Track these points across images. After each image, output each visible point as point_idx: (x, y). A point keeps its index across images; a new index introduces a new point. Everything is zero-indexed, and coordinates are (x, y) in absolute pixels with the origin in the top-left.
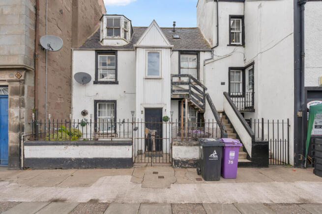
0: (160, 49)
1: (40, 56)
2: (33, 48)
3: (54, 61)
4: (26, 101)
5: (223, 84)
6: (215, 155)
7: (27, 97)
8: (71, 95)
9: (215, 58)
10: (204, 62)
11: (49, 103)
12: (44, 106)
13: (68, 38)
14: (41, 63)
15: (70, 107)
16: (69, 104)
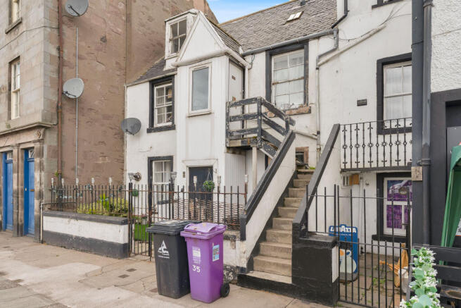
0: (210, 60)
1: (67, 106)
2: (55, 98)
3: (91, 109)
4: (45, 164)
5: (362, 103)
6: (164, 250)
7: (47, 159)
8: (123, 151)
9: (342, 46)
10: (318, 61)
11: (82, 165)
12: (73, 169)
13: (118, 73)
14: (68, 116)
15: (123, 169)
16: (121, 164)
